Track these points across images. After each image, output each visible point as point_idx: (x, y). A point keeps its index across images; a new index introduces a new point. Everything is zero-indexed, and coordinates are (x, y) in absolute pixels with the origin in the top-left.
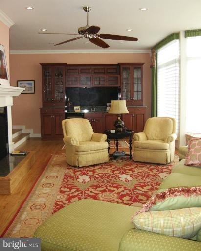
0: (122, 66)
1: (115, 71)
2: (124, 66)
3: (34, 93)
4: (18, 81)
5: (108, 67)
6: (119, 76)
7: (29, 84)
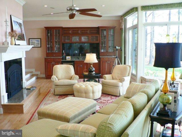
0: (100, 29)
1: (96, 32)
2: (102, 29)
3: (41, 47)
4: (29, 39)
5: (91, 29)
6: (98, 35)
7: (37, 41)
